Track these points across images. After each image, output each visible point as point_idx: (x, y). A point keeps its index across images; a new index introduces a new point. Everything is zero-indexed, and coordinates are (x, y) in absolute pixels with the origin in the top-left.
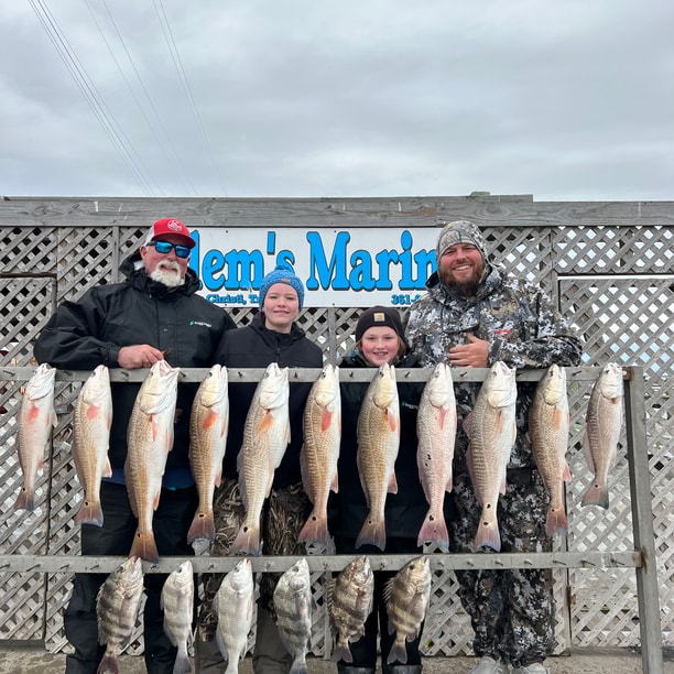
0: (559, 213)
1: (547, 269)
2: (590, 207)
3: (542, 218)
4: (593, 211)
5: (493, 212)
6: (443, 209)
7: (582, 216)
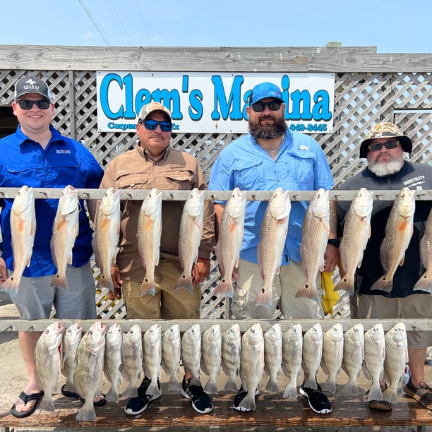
0: (399, 62)
1: (387, 106)
2: (423, 58)
3: (386, 66)
4: (424, 60)
5: (350, 61)
6: (313, 58)
7: (416, 64)
